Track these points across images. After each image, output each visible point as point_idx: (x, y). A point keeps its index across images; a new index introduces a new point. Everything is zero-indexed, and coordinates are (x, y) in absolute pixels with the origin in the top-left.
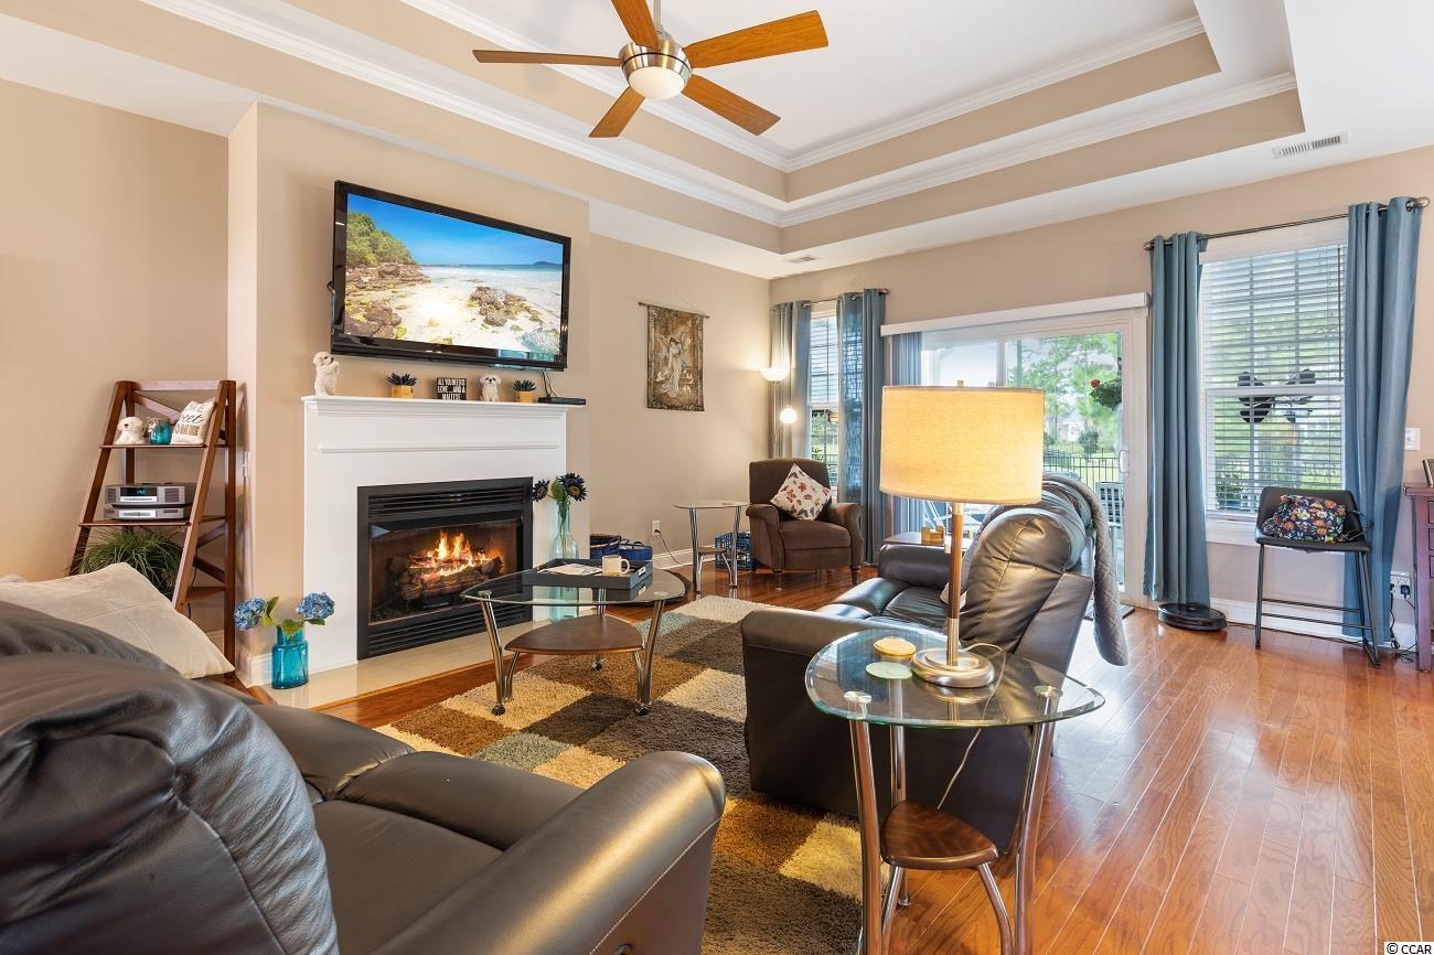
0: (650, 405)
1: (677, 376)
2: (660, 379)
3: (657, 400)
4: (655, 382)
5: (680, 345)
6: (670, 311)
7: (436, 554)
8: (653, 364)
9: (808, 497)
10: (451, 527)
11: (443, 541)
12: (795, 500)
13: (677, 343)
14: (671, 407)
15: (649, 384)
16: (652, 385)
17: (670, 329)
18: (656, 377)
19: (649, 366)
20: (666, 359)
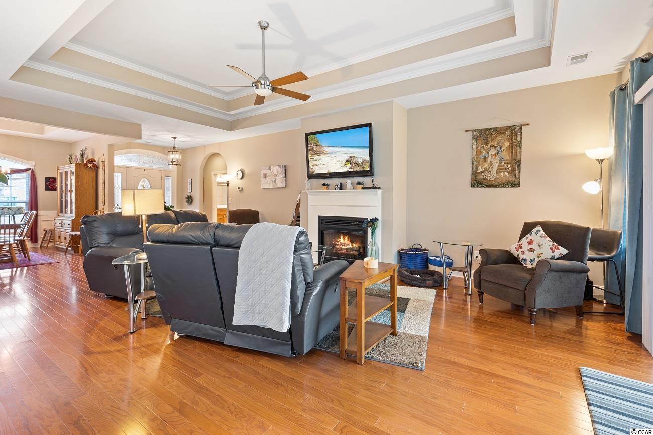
0: (473, 186)
1: (495, 167)
2: (480, 170)
3: (477, 183)
4: (477, 173)
5: (498, 148)
6: (489, 129)
7: (340, 240)
8: (475, 162)
9: (532, 250)
10: (344, 233)
11: (342, 237)
12: (520, 250)
13: (495, 147)
14: (489, 186)
15: (472, 174)
16: (475, 174)
17: (489, 140)
18: (478, 170)
19: (473, 164)
20: (486, 159)
